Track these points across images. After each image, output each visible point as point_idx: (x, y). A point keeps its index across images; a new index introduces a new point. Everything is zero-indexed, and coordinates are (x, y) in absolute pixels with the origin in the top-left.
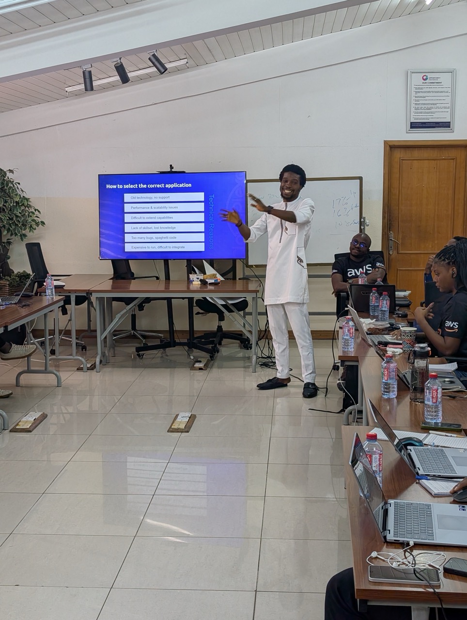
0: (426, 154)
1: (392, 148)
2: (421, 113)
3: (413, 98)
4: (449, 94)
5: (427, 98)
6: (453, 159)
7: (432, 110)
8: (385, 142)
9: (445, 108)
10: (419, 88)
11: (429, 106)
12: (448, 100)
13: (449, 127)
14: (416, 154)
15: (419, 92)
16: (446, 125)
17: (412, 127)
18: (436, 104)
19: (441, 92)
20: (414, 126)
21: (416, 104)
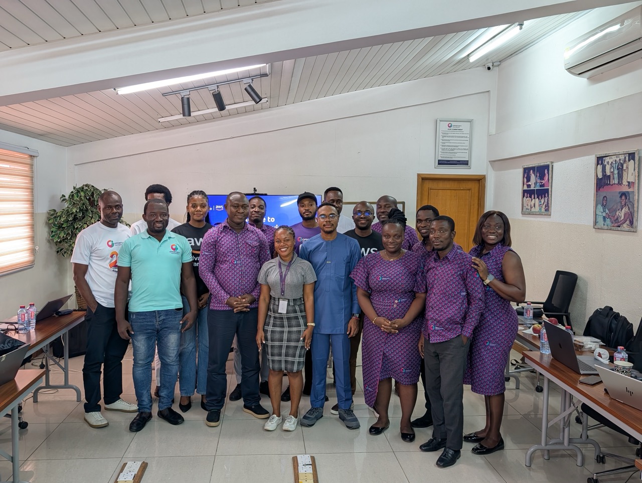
0: (448, 185)
1: (424, 180)
2: (446, 153)
3: (441, 141)
4: (468, 139)
5: (451, 141)
6: (469, 190)
7: (455, 151)
8: (419, 175)
9: (465, 149)
10: (445, 133)
11: (453, 148)
12: (467, 143)
13: (467, 164)
14: (441, 185)
15: (445, 136)
16: (465, 163)
17: (439, 164)
18: (458, 146)
19: (462, 137)
20: (441, 163)
21: (443, 146)
